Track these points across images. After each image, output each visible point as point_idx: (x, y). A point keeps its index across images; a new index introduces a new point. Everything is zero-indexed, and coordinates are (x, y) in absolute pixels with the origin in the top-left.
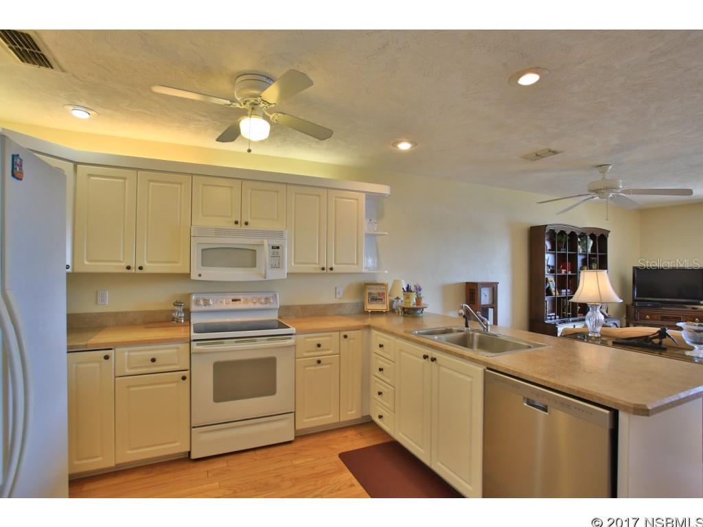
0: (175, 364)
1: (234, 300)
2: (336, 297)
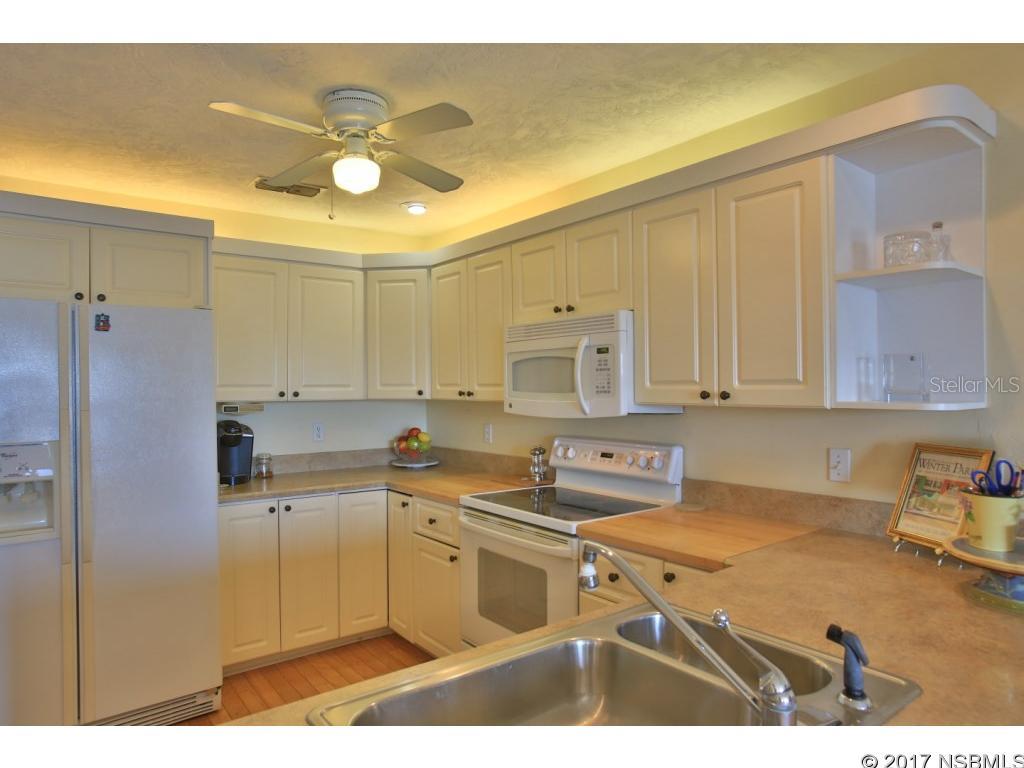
0: (447, 534)
1: (603, 455)
2: (828, 478)
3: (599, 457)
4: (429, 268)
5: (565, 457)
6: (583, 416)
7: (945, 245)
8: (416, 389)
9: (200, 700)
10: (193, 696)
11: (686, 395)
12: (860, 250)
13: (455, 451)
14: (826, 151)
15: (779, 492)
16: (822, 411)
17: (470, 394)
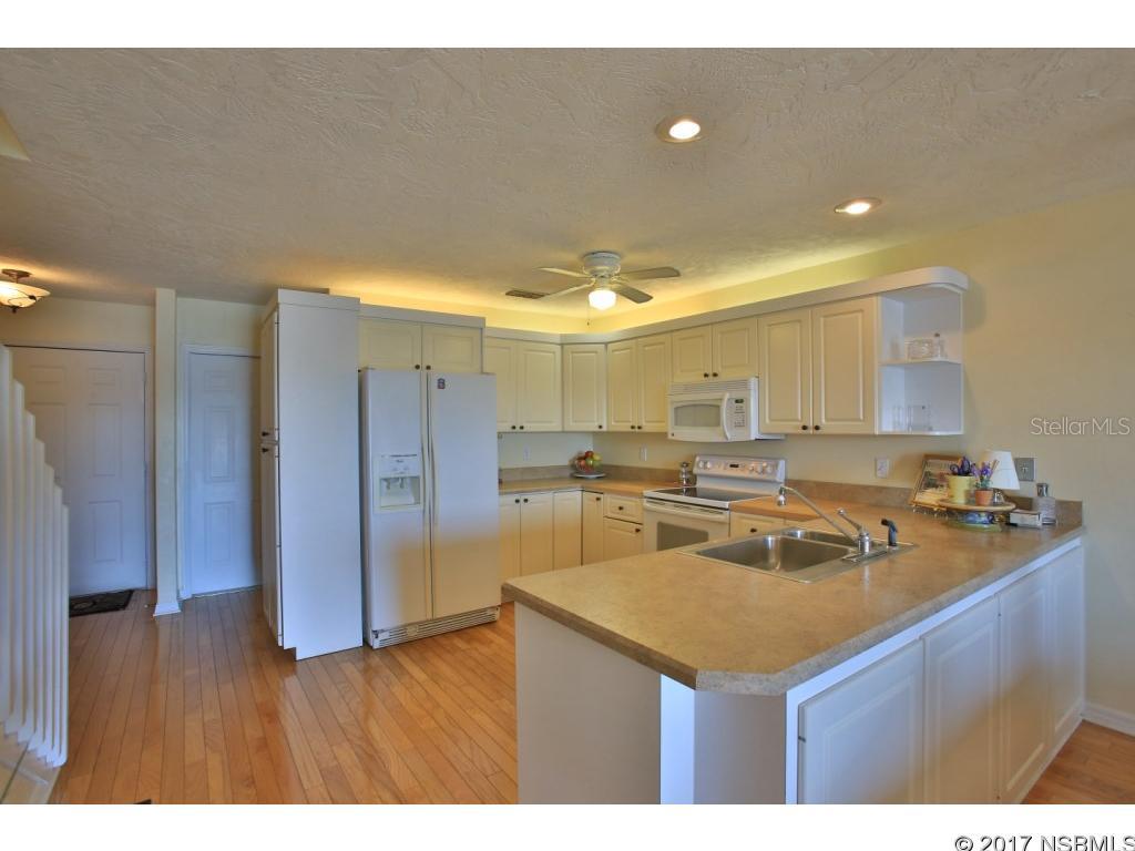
0: (632, 516)
1: (732, 466)
2: (876, 475)
3: (728, 466)
4: (606, 344)
5: (705, 467)
6: (725, 440)
7: (941, 344)
8: (597, 424)
9: (489, 612)
10: (485, 610)
11: (792, 427)
12: (895, 348)
13: (617, 467)
14: (877, 294)
15: (846, 485)
16: (874, 436)
17: (639, 428)
